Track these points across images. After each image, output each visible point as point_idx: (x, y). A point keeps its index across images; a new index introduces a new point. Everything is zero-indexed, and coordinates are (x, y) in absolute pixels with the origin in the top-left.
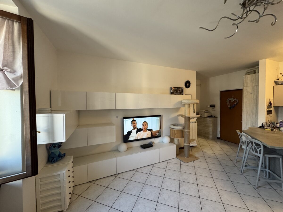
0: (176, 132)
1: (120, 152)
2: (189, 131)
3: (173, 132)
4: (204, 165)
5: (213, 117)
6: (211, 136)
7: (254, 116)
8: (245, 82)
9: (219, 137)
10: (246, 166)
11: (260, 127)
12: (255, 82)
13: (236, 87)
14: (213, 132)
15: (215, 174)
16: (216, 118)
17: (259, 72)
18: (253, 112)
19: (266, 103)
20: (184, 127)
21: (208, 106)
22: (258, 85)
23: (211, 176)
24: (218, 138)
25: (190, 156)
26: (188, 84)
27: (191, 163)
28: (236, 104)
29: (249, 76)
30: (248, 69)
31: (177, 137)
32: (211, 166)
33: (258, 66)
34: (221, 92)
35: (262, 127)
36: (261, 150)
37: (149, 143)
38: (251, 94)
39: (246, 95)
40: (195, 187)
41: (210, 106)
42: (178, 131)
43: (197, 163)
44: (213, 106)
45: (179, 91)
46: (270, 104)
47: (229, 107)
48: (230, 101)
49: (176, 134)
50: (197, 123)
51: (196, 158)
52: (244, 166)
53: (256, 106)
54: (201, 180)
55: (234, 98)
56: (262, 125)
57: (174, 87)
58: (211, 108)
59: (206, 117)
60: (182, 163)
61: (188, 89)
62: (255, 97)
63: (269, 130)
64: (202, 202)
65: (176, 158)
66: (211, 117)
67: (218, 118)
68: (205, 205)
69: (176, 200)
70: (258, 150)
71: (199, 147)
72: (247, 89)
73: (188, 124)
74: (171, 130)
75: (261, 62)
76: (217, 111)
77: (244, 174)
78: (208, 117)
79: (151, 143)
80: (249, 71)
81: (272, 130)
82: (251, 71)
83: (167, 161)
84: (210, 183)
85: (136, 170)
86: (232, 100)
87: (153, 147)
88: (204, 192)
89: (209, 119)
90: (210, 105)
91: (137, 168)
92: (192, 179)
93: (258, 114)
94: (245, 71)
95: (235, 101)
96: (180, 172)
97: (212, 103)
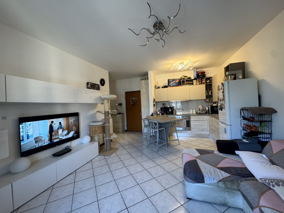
0: (96, 128)
1: (14, 174)
2: (109, 125)
3: (94, 129)
4: (124, 152)
5: (121, 114)
6: (121, 130)
7: (148, 108)
8: (141, 85)
9: (127, 129)
10: (149, 141)
11: (151, 115)
12: (147, 85)
13: (136, 89)
14: (122, 126)
15: (134, 154)
16: (123, 114)
17: (148, 79)
18: (147, 106)
19: (153, 100)
20: (104, 123)
21: (117, 105)
22: (148, 88)
23: (132, 157)
24: (126, 131)
25: (111, 149)
26: (103, 82)
27: (114, 155)
28: (136, 102)
29: (143, 81)
30: (142, 76)
31: (98, 133)
32: (129, 151)
33: (147, 76)
34: (126, 93)
35: (152, 115)
36: (157, 126)
37: (65, 149)
38: (145, 93)
39: (143, 95)
40: (125, 169)
41: (118, 105)
42: (99, 126)
43: (118, 152)
44: (120, 104)
45: (96, 87)
46: (154, 100)
47: (132, 104)
48: (132, 99)
49: (96, 131)
50: (112, 119)
51: (117, 149)
52: (148, 141)
53: (148, 101)
54: (127, 163)
55: (134, 97)
56: (152, 114)
57: (91, 83)
58: (119, 106)
59: (116, 114)
60: (106, 157)
61: (103, 86)
62: (147, 96)
63: (155, 116)
64: (134, 176)
65: (99, 155)
66: (119, 113)
67: (125, 114)
68: (137, 177)
69: (115, 187)
70: (156, 127)
71: (115, 141)
72: (143, 91)
73: (108, 118)
74: (91, 128)
75: (149, 72)
76: (124, 109)
77: (149, 147)
78: (118, 114)
79: (67, 148)
80: (142, 78)
81: (157, 116)
82: (143, 78)
83: (91, 162)
84: (133, 161)
85: (52, 188)
86: (134, 99)
87: (72, 151)
88: (132, 170)
89: (118, 116)
90: (118, 103)
91: (53, 184)
92: (120, 165)
93: (149, 107)
94: (140, 78)
95: (135, 99)
96: (107, 165)
97: (120, 102)
